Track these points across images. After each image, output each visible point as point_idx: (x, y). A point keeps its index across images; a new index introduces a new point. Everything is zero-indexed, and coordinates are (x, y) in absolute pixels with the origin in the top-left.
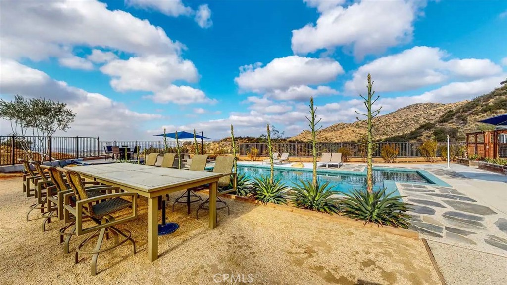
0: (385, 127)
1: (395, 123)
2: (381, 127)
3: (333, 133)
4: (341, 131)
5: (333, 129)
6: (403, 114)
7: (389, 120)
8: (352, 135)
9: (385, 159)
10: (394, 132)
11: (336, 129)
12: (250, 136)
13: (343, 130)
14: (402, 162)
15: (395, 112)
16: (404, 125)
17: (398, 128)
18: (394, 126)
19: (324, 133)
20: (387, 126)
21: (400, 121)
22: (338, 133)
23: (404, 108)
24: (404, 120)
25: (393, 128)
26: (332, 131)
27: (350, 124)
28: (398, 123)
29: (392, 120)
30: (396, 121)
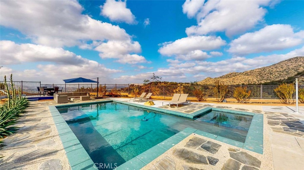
0: (269, 74)
1: (278, 71)
2: (265, 74)
3: (227, 79)
4: (234, 77)
5: (227, 76)
6: (284, 65)
7: (272, 69)
8: (242, 80)
9: (238, 100)
10: (276, 78)
11: (230, 76)
12: (166, 81)
13: (235, 77)
14: (256, 103)
15: (278, 64)
16: (285, 73)
17: (280, 75)
18: (276, 74)
19: (221, 79)
20: (270, 74)
21: (282, 70)
22: (231, 79)
23: (286, 60)
24: (285, 70)
25: (276, 75)
26: (227, 78)
27: (241, 73)
28: (280, 71)
29: (274, 70)
30: (278, 70)
